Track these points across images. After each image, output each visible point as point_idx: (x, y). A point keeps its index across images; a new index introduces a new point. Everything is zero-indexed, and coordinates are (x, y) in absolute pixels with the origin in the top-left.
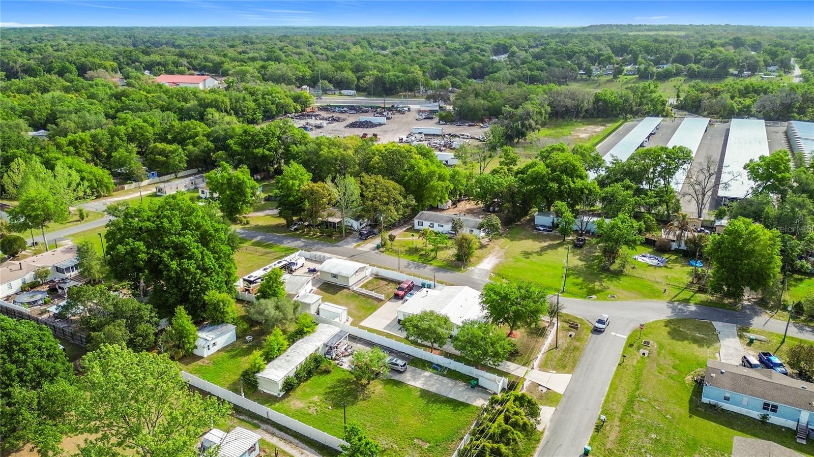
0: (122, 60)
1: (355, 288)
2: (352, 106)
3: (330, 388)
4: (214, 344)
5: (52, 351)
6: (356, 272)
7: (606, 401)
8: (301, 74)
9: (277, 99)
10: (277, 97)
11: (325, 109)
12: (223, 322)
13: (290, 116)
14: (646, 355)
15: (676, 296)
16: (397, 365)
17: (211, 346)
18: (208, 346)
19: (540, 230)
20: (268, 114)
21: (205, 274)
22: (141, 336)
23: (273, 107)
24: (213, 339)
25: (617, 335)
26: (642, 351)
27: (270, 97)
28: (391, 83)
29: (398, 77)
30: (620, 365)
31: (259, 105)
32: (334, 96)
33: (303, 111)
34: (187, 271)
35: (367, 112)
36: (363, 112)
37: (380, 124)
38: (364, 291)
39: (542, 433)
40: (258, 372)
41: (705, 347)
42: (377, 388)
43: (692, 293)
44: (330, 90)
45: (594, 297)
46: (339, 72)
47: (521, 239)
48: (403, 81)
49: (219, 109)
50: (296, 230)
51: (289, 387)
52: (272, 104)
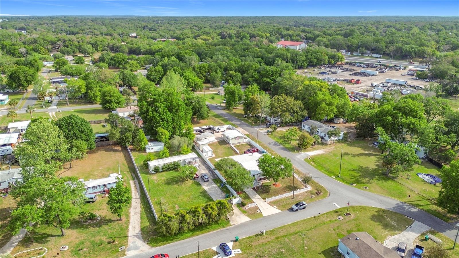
0: (274, 33)
1: (233, 146)
2: (368, 64)
3: (172, 177)
4: (152, 149)
5: (83, 130)
6: (236, 138)
7: (281, 228)
8: (350, 43)
9: (319, 56)
10: (319, 55)
11: (350, 64)
12: (161, 142)
13: (325, 66)
14: (340, 220)
15: (414, 201)
16: (204, 177)
17: (150, 149)
18: (149, 148)
19: (375, 145)
20: (311, 64)
21: (161, 120)
22: (126, 137)
23: (315, 61)
24: (151, 146)
25: (337, 205)
26: (340, 217)
27: (315, 55)
28: (406, 51)
29: (412, 48)
30: (314, 217)
31: (307, 58)
32: (368, 57)
33: (335, 63)
34: (155, 118)
35: (374, 67)
36: (372, 67)
37: (373, 75)
38: (234, 148)
39: (230, 225)
40: (149, 161)
41: (387, 230)
42: (189, 183)
43: (430, 203)
44: (365, 53)
45: (355, 185)
46: (375, 43)
47: (355, 146)
48: (415, 50)
49: (283, 59)
50: (245, 117)
51: (156, 170)
52: (315, 58)
